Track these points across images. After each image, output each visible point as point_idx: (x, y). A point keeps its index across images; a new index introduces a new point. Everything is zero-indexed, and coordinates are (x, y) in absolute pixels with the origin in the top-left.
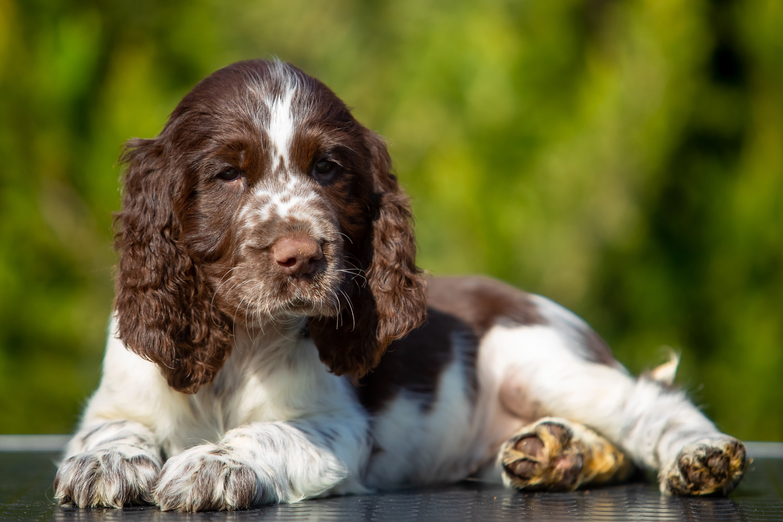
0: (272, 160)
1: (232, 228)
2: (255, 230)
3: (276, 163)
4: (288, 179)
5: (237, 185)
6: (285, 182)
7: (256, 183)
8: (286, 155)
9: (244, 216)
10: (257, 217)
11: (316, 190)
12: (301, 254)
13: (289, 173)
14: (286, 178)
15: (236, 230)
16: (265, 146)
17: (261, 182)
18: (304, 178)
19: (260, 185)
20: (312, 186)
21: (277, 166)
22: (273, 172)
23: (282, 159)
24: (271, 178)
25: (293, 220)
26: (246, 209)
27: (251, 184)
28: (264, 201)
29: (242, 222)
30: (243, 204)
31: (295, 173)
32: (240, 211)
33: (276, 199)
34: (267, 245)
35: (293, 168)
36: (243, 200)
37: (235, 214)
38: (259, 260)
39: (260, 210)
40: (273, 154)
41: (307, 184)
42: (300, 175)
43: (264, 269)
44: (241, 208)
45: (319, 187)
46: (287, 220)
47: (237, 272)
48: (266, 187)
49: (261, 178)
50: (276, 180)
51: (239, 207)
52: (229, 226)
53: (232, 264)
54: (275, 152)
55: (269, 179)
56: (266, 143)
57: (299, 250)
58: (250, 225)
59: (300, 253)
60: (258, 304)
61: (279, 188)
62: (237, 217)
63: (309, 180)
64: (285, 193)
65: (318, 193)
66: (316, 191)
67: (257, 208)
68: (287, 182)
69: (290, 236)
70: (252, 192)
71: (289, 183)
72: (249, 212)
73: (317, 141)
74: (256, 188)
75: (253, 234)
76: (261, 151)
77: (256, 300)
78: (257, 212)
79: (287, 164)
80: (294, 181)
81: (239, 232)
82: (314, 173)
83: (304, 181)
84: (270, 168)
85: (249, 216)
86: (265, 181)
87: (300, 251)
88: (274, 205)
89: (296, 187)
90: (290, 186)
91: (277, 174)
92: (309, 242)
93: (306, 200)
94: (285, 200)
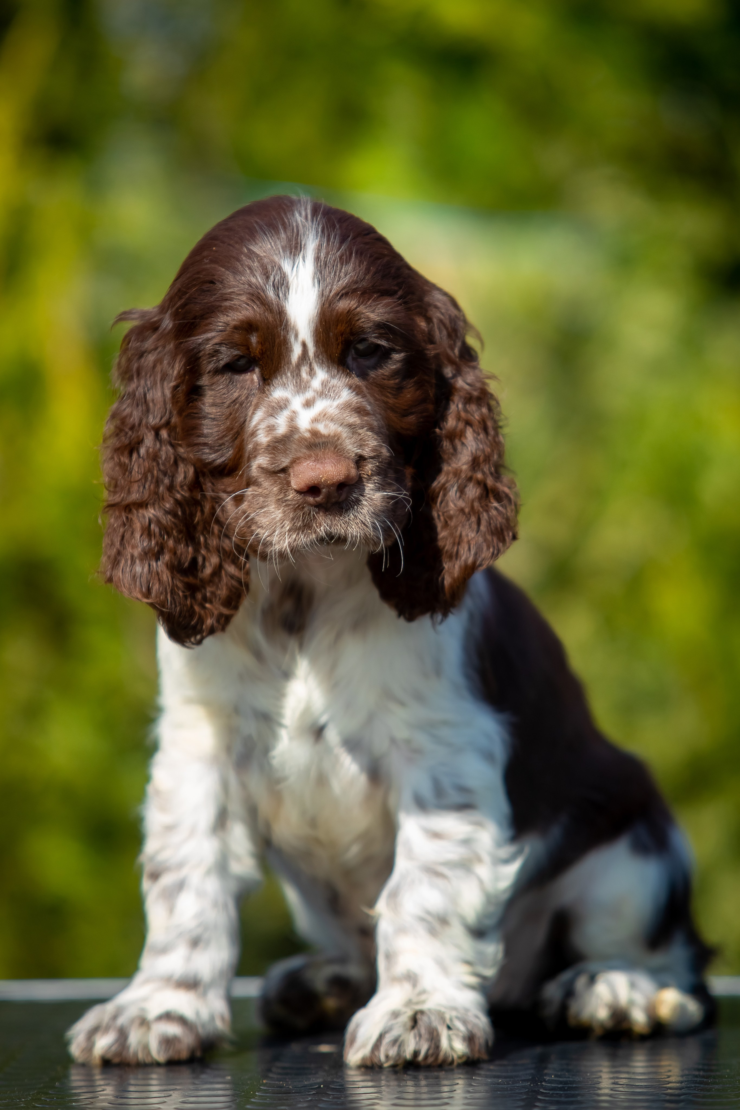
0: (291, 348)
2: (269, 446)
3: (297, 351)
5: (250, 379)
6: (309, 378)
7: (272, 379)
8: (311, 341)
9: (257, 425)
10: (271, 428)
13: (314, 365)
14: (312, 373)
15: (247, 443)
16: (283, 328)
17: (279, 379)
18: (335, 370)
19: (277, 381)
20: (345, 381)
21: (299, 356)
22: (294, 364)
23: (304, 345)
24: (292, 372)
25: (315, 433)
26: (259, 415)
27: (267, 380)
28: (282, 405)
29: (254, 434)
30: (257, 407)
31: (322, 364)
32: (252, 417)
33: (297, 403)
34: (281, 467)
35: (318, 357)
36: (255, 402)
39: (276, 418)
40: (292, 339)
41: (338, 380)
42: (329, 367)
43: (281, 495)
44: (254, 412)
45: (356, 381)
46: (307, 435)
47: (250, 498)
48: (284, 385)
49: (279, 373)
50: (299, 375)
51: (252, 410)
53: (244, 486)
54: (296, 336)
55: (289, 376)
56: (284, 323)
57: (321, 476)
58: (263, 438)
59: (323, 481)
60: (275, 539)
61: (301, 387)
63: (341, 372)
64: (309, 394)
65: (354, 391)
66: (350, 387)
67: (272, 415)
68: (312, 378)
69: (310, 456)
70: (267, 392)
71: (314, 380)
72: (262, 420)
74: (273, 386)
75: (266, 450)
76: (278, 334)
77: (272, 534)
78: (272, 421)
79: (312, 351)
80: (321, 375)
81: (250, 447)
82: (348, 363)
83: (334, 374)
84: (289, 358)
85: (262, 426)
86: (284, 377)
87: (322, 478)
88: (294, 412)
89: (324, 384)
90: (316, 383)
91: (298, 366)
92: (334, 464)
93: (336, 403)
94: (308, 404)
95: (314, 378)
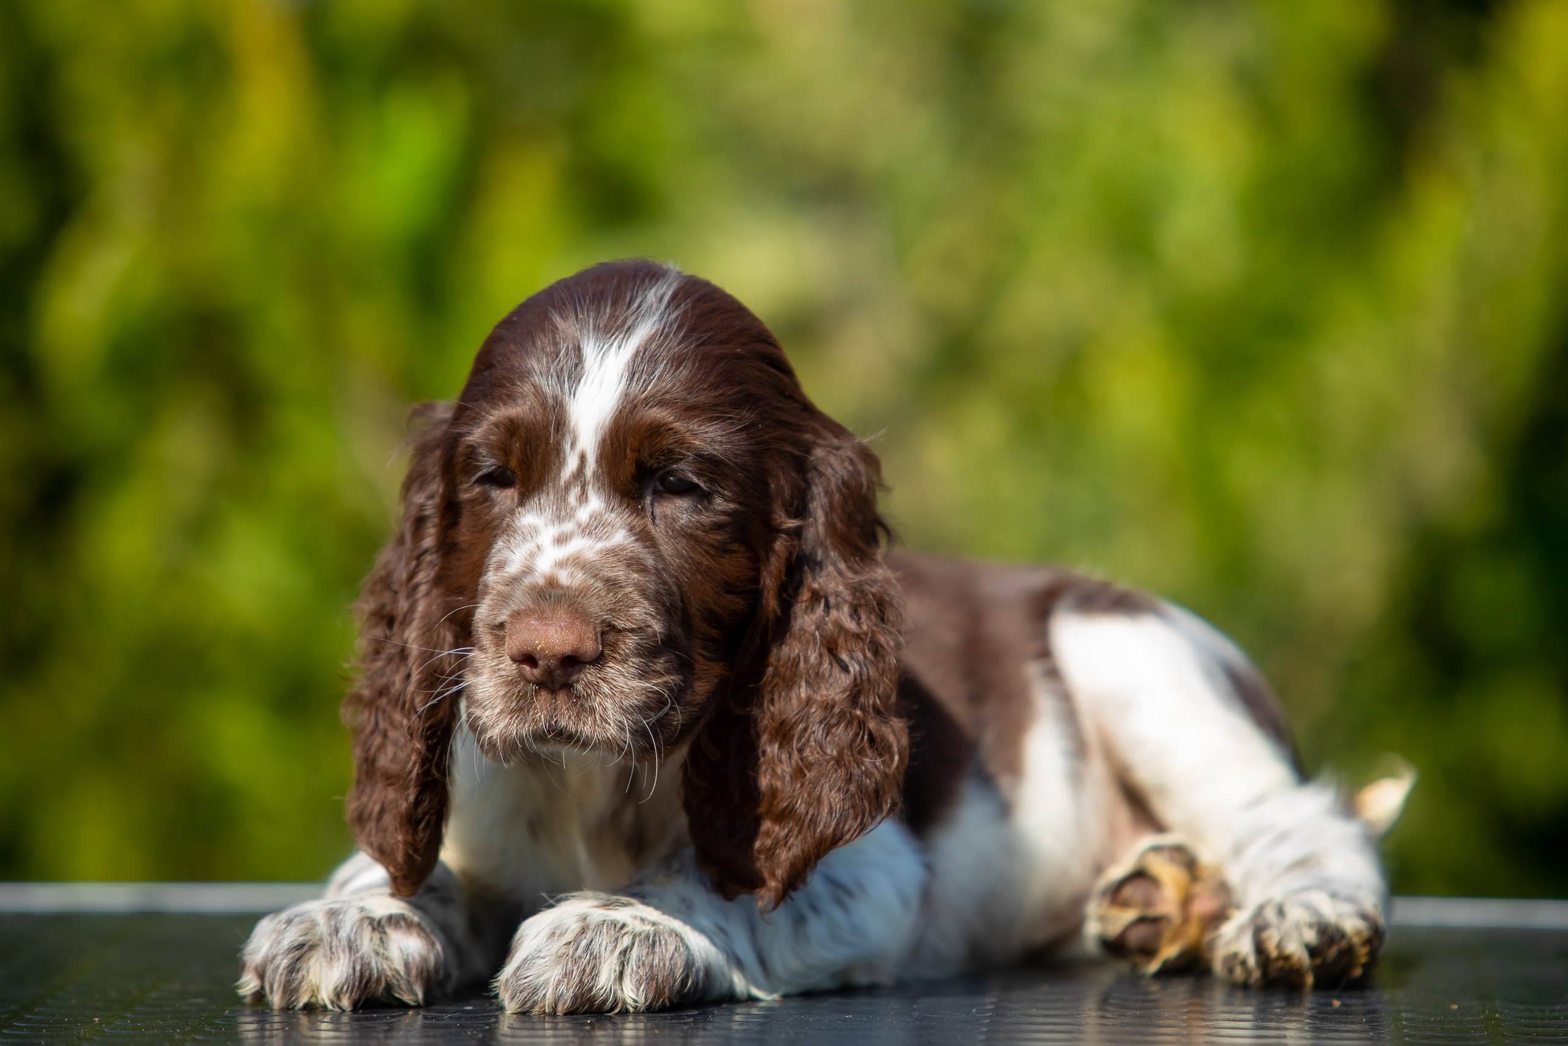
0: (564, 459)
3: (571, 464)
5: (512, 497)
6: (577, 504)
7: (528, 499)
8: (592, 453)
11: (631, 529)
12: (541, 650)
13: (589, 487)
14: (583, 498)
16: (557, 431)
17: (536, 499)
18: (615, 502)
19: (533, 503)
20: (625, 518)
21: (572, 472)
22: (562, 483)
23: (583, 458)
24: (556, 493)
25: (551, 581)
26: (499, 544)
27: (522, 499)
28: (527, 536)
31: (601, 488)
33: (547, 535)
35: (598, 477)
40: (567, 447)
41: (616, 515)
48: (541, 510)
50: (564, 497)
54: (573, 445)
55: (551, 497)
56: (561, 424)
57: (537, 642)
59: (539, 649)
61: (562, 514)
63: (623, 506)
64: (568, 527)
65: (635, 535)
68: (580, 505)
71: (582, 509)
72: (500, 550)
73: (657, 430)
74: (526, 508)
76: (548, 438)
79: (591, 469)
80: (596, 503)
82: (649, 492)
84: (558, 473)
85: (495, 559)
86: (543, 499)
87: (538, 645)
88: (538, 547)
89: (594, 517)
90: (583, 514)
91: (567, 488)
92: (562, 628)
93: (601, 545)
94: (561, 540)
95: (583, 505)
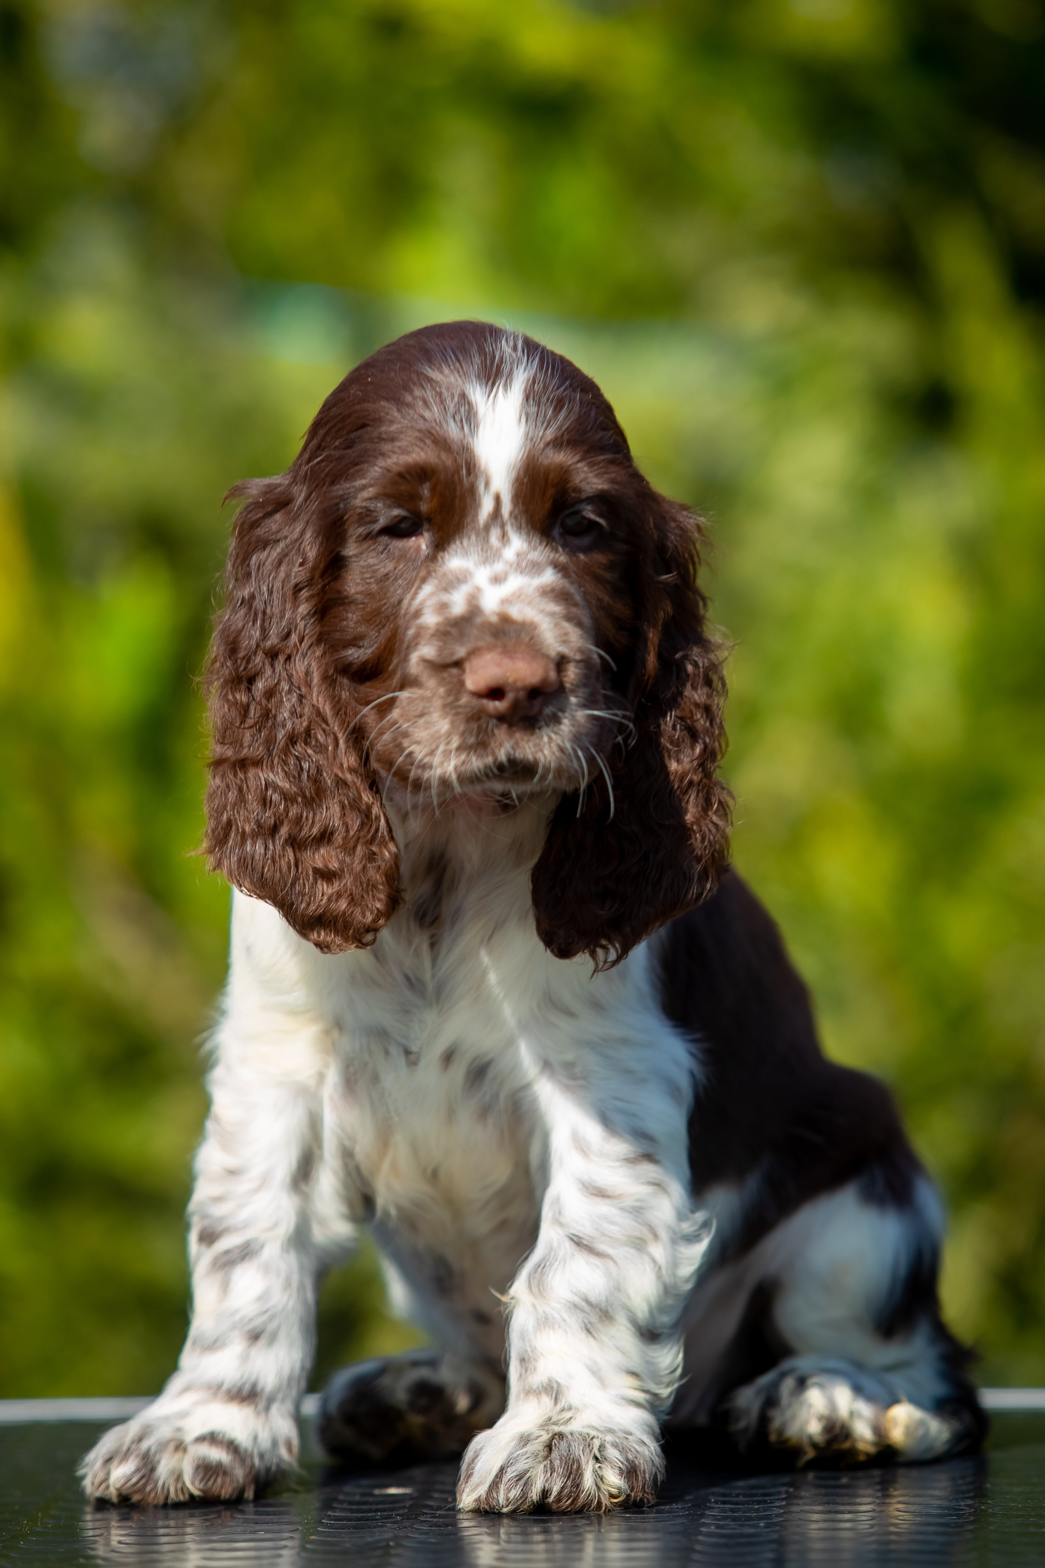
0: (480, 500)
1: (401, 622)
2: (438, 630)
3: (487, 507)
4: (506, 538)
5: (415, 546)
6: (501, 544)
7: (449, 543)
8: (507, 493)
9: (424, 601)
10: (444, 606)
11: (557, 567)
13: (509, 528)
14: (504, 537)
15: (407, 629)
16: (469, 473)
17: (458, 542)
18: (536, 540)
19: (455, 547)
20: (548, 557)
21: (489, 515)
22: (481, 524)
23: (498, 499)
24: (477, 535)
25: (504, 618)
26: (427, 589)
27: (440, 545)
28: (460, 579)
29: (418, 614)
30: (424, 580)
31: (519, 528)
32: (416, 593)
33: (481, 576)
34: (454, 659)
35: (516, 518)
36: (423, 573)
37: (409, 597)
38: (442, 682)
39: (451, 594)
40: (482, 488)
41: (540, 553)
42: (528, 534)
43: (450, 699)
44: (419, 588)
45: (563, 558)
46: (494, 619)
47: (404, 703)
48: (466, 553)
49: (459, 534)
50: (486, 540)
51: (416, 585)
52: (395, 619)
53: (396, 687)
54: (487, 484)
56: (471, 466)
58: (430, 620)
60: (436, 760)
61: (489, 556)
62: (410, 604)
63: (544, 544)
64: (499, 567)
65: (559, 571)
67: (446, 590)
68: (505, 546)
69: (495, 647)
70: (440, 561)
71: (508, 548)
72: (432, 594)
73: (564, 474)
74: (448, 552)
75: (433, 635)
76: (461, 481)
77: (432, 753)
78: (445, 597)
79: (508, 509)
80: (517, 543)
81: (411, 632)
82: (556, 532)
83: (535, 545)
84: (476, 515)
85: (430, 603)
86: (465, 542)
87: (509, 677)
88: (477, 587)
89: (521, 556)
90: (510, 554)
91: (487, 528)
92: (526, 661)
93: (536, 583)
94: (498, 579)
95: (507, 545)
